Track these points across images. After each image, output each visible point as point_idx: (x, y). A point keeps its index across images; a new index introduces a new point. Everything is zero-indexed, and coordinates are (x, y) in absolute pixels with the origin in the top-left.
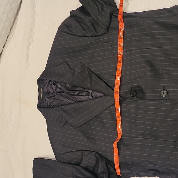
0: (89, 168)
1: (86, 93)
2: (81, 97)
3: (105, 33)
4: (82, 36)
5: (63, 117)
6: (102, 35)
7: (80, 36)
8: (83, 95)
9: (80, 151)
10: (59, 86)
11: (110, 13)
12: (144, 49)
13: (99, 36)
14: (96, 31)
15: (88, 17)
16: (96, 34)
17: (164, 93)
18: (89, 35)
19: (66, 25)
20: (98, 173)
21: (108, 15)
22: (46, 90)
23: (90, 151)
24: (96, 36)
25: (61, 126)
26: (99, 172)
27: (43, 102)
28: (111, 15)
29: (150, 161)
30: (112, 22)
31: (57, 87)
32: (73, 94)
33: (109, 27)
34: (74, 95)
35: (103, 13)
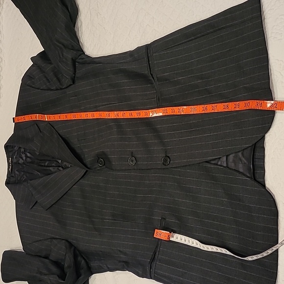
0: (60, 261)
1: (55, 162)
2: (51, 168)
3: (70, 85)
4: (48, 90)
5: (33, 195)
6: (67, 87)
7: (45, 90)
8: (53, 166)
9: (49, 240)
10: (29, 155)
11: (72, 59)
12: (111, 104)
13: (64, 88)
14: (60, 82)
15: (49, 65)
16: (61, 87)
17: (132, 161)
18: (54, 88)
19: (29, 76)
20: (65, 267)
21: (70, 62)
22: (15, 161)
23: (60, 239)
24: (61, 89)
25: (31, 207)
26: (66, 265)
27: (12, 176)
28: (74, 61)
29: (121, 250)
30: (77, 70)
31: (26, 156)
32: (43, 164)
33: (74, 77)
34: (45, 166)
35: (64, 60)
